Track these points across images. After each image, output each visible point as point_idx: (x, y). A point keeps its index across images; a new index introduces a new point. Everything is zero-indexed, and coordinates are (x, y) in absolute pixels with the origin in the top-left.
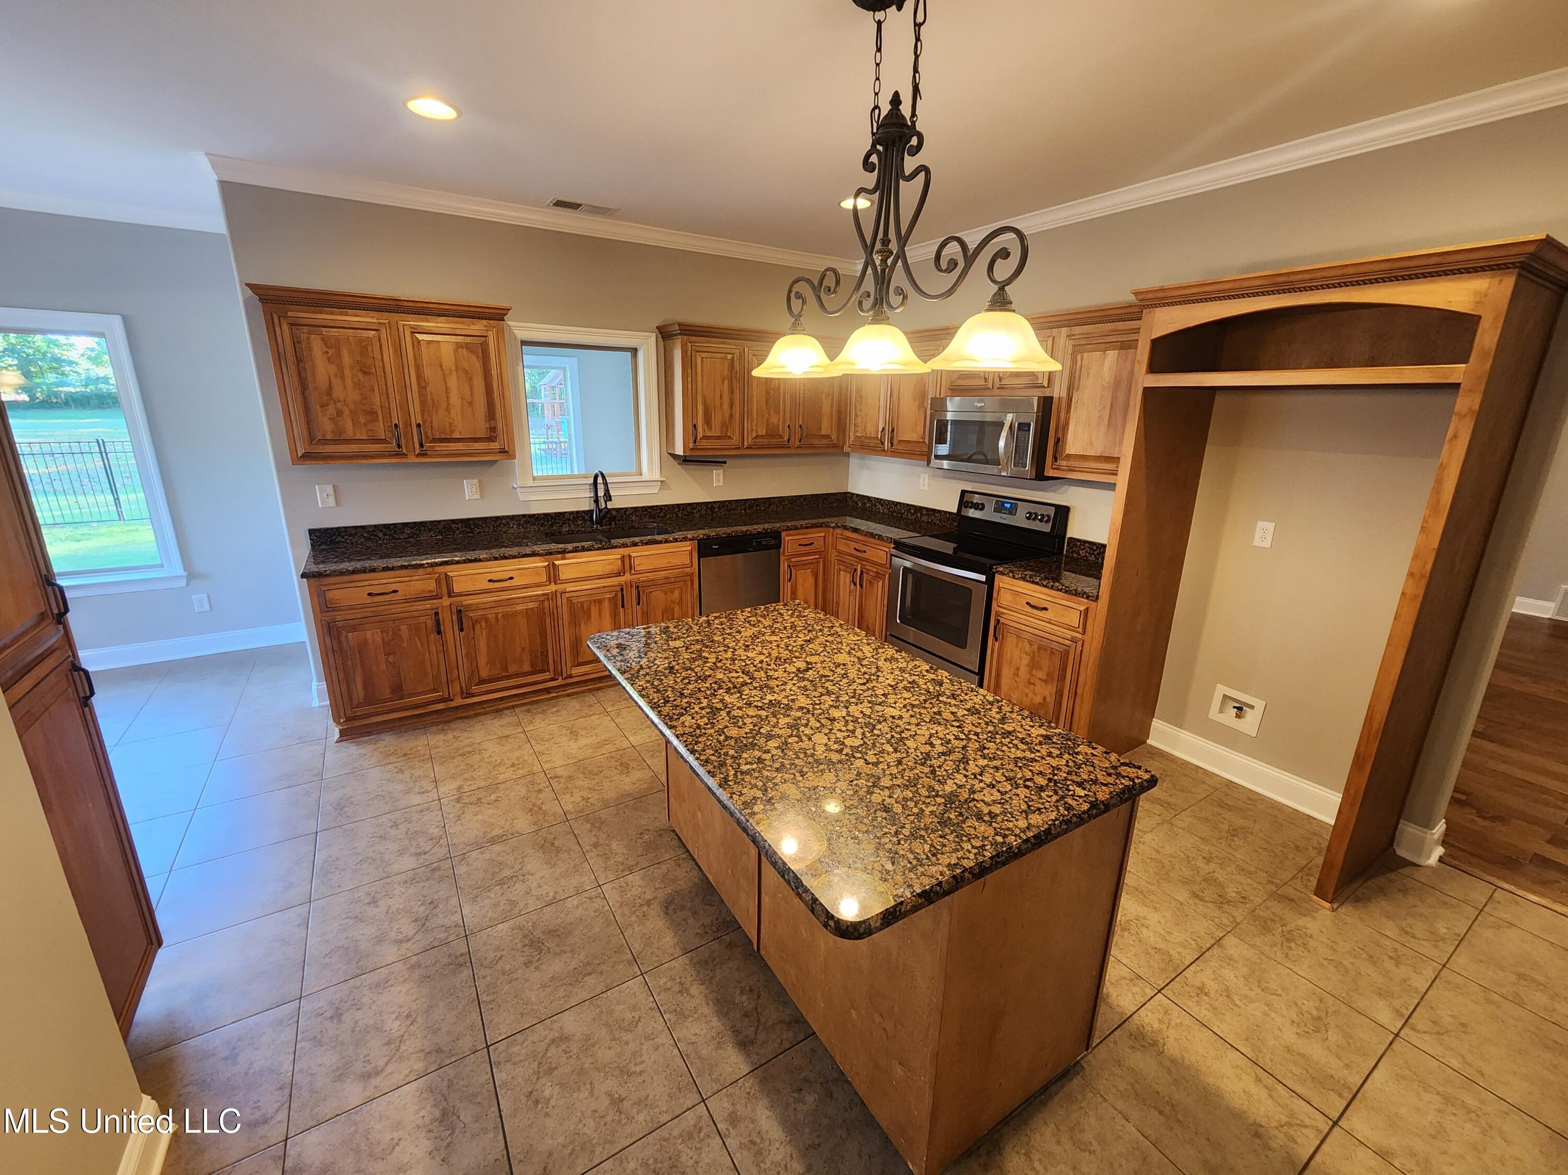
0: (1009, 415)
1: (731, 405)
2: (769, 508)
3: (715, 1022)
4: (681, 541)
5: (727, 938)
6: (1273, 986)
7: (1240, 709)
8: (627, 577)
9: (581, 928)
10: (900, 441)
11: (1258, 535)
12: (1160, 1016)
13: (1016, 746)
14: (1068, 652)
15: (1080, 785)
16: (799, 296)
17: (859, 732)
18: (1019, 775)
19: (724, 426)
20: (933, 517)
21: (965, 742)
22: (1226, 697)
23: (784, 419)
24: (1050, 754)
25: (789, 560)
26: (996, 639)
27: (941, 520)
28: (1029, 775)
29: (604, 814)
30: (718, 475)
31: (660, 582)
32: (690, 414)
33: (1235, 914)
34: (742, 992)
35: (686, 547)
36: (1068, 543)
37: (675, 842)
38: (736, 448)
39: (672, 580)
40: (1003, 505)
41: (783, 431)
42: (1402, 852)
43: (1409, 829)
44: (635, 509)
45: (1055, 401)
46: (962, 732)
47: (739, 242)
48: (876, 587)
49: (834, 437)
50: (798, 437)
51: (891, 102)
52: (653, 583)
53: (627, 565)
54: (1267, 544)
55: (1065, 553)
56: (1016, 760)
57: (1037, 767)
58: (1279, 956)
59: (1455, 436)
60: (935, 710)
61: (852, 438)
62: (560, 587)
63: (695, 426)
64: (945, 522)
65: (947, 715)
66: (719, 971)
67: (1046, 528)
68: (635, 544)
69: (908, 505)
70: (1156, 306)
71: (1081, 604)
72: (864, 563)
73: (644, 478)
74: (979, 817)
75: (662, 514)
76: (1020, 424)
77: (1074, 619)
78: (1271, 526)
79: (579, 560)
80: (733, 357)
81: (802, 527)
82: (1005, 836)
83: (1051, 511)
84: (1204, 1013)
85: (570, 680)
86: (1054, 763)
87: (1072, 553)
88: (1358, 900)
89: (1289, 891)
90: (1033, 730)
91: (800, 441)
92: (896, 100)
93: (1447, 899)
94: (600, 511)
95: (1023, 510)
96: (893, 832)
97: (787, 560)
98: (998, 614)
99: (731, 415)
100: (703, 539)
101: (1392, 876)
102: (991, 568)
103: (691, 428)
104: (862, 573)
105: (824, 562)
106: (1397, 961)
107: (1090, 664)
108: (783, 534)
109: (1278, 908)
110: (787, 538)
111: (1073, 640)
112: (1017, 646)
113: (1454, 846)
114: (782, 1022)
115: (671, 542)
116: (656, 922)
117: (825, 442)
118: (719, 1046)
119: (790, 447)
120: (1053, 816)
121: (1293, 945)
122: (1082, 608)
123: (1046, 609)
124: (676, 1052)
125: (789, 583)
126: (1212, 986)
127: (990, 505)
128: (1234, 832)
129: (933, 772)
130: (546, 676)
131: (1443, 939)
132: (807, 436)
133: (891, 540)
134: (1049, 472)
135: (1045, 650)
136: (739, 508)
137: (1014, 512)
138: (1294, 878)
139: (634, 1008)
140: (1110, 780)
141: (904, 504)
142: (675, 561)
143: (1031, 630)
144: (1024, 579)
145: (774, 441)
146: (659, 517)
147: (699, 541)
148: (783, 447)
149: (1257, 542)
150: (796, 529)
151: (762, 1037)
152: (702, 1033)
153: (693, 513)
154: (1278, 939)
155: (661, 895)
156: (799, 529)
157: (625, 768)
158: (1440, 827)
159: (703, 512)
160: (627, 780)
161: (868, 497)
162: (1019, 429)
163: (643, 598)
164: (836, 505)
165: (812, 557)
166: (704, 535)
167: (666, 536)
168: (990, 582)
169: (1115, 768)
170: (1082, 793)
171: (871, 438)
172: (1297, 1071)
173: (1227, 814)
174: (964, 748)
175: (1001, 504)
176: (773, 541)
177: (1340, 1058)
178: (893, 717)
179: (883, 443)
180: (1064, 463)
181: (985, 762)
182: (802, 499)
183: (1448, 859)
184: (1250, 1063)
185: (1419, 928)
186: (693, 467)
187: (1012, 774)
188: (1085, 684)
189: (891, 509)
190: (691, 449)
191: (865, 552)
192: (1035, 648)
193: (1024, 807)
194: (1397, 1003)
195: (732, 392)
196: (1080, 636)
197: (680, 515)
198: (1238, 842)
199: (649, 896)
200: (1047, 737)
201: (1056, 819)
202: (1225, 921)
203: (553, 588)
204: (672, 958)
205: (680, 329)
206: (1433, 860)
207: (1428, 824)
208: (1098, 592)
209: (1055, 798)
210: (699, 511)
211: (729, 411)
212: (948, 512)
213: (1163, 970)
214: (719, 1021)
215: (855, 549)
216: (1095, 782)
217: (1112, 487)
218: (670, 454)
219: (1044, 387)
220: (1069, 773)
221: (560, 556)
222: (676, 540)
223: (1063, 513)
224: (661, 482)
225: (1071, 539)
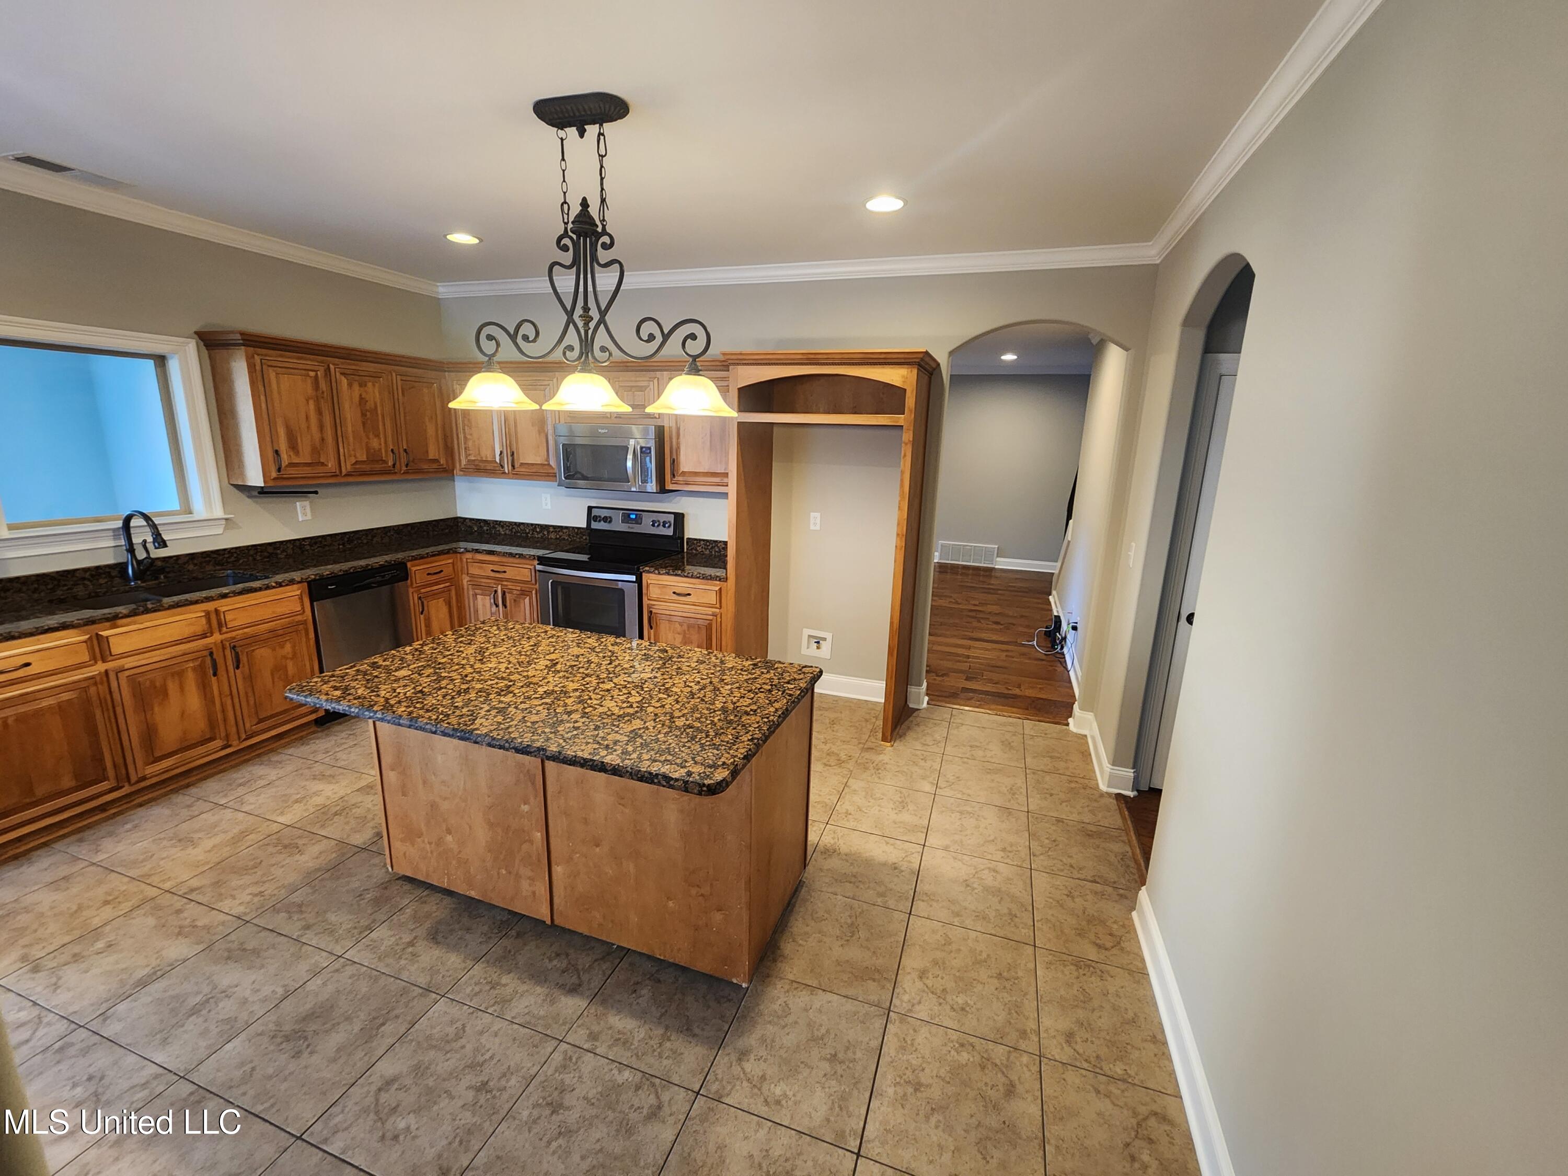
0: (631, 440)
1: (321, 427)
2: (372, 540)
3: (539, 990)
4: (287, 585)
5: (513, 933)
6: (878, 795)
7: (818, 642)
8: (217, 637)
9: (344, 997)
10: (522, 464)
11: (812, 521)
12: (832, 836)
13: (740, 674)
14: (710, 625)
15: (788, 683)
16: (490, 338)
17: (633, 692)
18: (754, 688)
19: (315, 451)
20: (561, 533)
21: (709, 680)
22: (810, 636)
23: (386, 442)
24: (762, 673)
25: (418, 591)
26: (651, 628)
27: (569, 535)
28: (759, 686)
29: (297, 898)
30: (303, 507)
31: (263, 637)
32: (268, 439)
33: (848, 766)
34: (550, 960)
35: (295, 591)
36: (687, 542)
37: (407, 887)
38: (332, 476)
39: (281, 632)
40: (629, 515)
41: (386, 456)
42: (911, 706)
43: (913, 690)
44: (192, 556)
45: (667, 430)
46: (703, 675)
47: (359, 262)
48: (522, 605)
49: (442, 461)
50: (404, 461)
51: (581, 204)
52: (254, 640)
53: (216, 621)
54: (818, 528)
55: (685, 550)
56: (746, 680)
57: (760, 681)
58: (876, 780)
59: (905, 456)
60: (675, 667)
61: (464, 462)
62: (110, 665)
63: (277, 452)
64: (573, 536)
65: (685, 668)
66: (520, 956)
67: (670, 532)
68: (224, 596)
69: (532, 525)
70: (738, 364)
71: (715, 586)
72: (505, 583)
73: (196, 517)
74: (747, 713)
75: (233, 559)
76: (642, 448)
77: (712, 598)
78: (818, 515)
79: (141, 626)
80: (317, 374)
81: (428, 555)
82: (768, 718)
83: (671, 518)
84: (852, 824)
85: (143, 784)
86: (768, 676)
87: (691, 549)
88: (901, 737)
89: (869, 744)
90: (744, 663)
91: (407, 465)
92: (585, 204)
93: (936, 721)
94: (139, 562)
95: (647, 520)
96: (704, 736)
97: (415, 591)
98: (649, 606)
99: (323, 439)
100: (314, 580)
101: (911, 719)
102: (638, 569)
103: (271, 455)
104: (504, 594)
105: (456, 589)
106: (924, 759)
107: (728, 631)
108: (409, 565)
109: (867, 755)
110: (414, 569)
111: (714, 615)
112: (670, 630)
113: (933, 695)
114: (596, 960)
115: (274, 587)
116: (430, 955)
117: (435, 466)
118: (553, 1002)
119: (395, 473)
120: (785, 701)
121: (880, 771)
122: (717, 589)
123: (689, 594)
124: (516, 1026)
125: (422, 616)
126: (851, 809)
127: (618, 517)
128: (833, 723)
129: (702, 700)
130: (105, 785)
131: (939, 742)
132: (413, 461)
133: (534, 557)
134: (670, 486)
135: (694, 627)
136: (336, 544)
137: (640, 521)
138: (870, 736)
139: (452, 1022)
140: (801, 676)
141: (528, 524)
142: (281, 609)
143: (680, 614)
144: (668, 574)
145: (378, 467)
146: (228, 563)
147: (309, 583)
148: (389, 473)
149: (812, 527)
150: (422, 557)
151: (585, 977)
152: (532, 1002)
153: (277, 554)
154: (873, 771)
155: (422, 931)
156: (425, 558)
157: (291, 847)
158: (925, 684)
159: (290, 551)
160: (304, 858)
161: (484, 520)
162: (641, 452)
163: (244, 659)
164: (447, 531)
165: (442, 586)
166: (315, 575)
167: (266, 582)
168: (639, 581)
169: (800, 670)
170: (792, 686)
171: (486, 461)
172: (902, 830)
173: (826, 714)
174: (711, 683)
175: (627, 515)
176: (400, 572)
177: (916, 815)
178: (650, 678)
179: (502, 467)
180: (680, 478)
181: (729, 687)
182: (409, 528)
183: (930, 702)
184: (881, 838)
185: (929, 740)
186: (270, 500)
187: (749, 688)
188: (727, 646)
189: (514, 530)
190: (274, 479)
191: (505, 572)
192: (685, 627)
193: (767, 702)
194: (931, 779)
195: (319, 412)
196: (718, 610)
197: (258, 558)
198: (836, 727)
199: (407, 938)
200: (754, 665)
201: (788, 702)
202: (845, 772)
203: (101, 667)
204: (466, 970)
205: (242, 339)
206: (925, 705)
207: (920, 685)
208: (726, 574)
209: (780, 693)
210: (284, 551)
211: (320, 435)
212: (576, 528)
213: (825, 812)
214: (542, 987)
215: (492, 571)
216: (795, 679)
217: (725, 495)
218: (232, 485)
219: (656, 418)
220: (779, 679)
221: (108, 624)
222: (280, 585)
223: (679, 519)
224: (226, 519)
225: (688, 539)
